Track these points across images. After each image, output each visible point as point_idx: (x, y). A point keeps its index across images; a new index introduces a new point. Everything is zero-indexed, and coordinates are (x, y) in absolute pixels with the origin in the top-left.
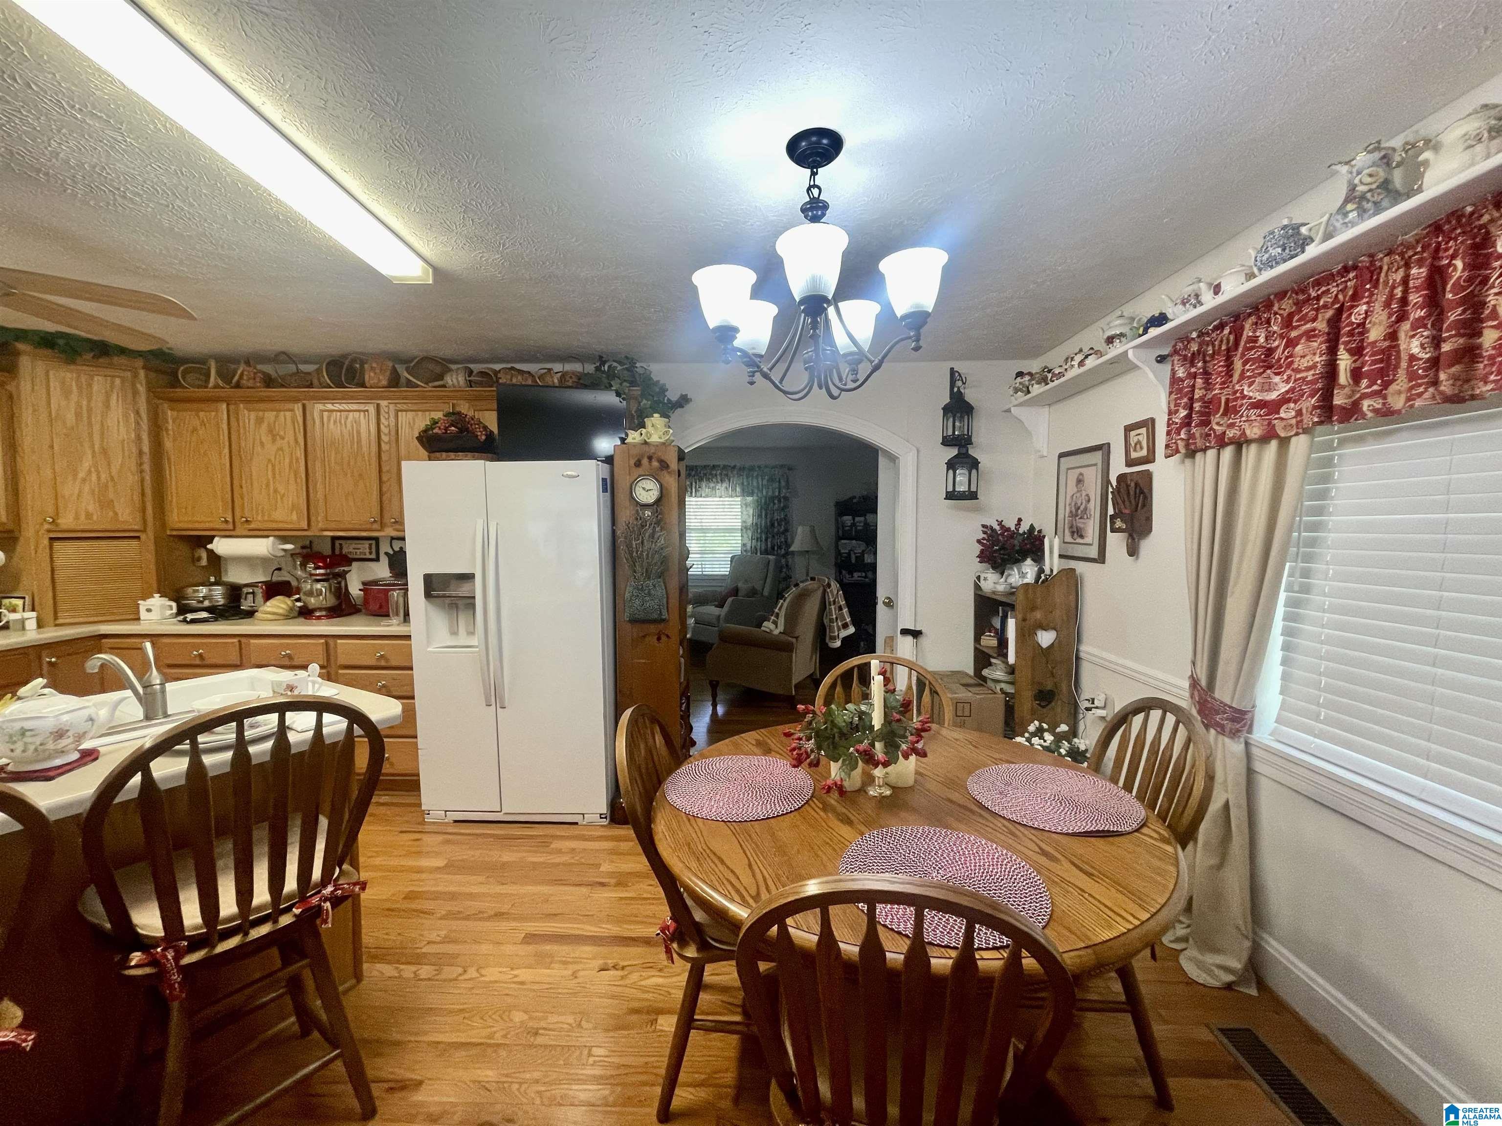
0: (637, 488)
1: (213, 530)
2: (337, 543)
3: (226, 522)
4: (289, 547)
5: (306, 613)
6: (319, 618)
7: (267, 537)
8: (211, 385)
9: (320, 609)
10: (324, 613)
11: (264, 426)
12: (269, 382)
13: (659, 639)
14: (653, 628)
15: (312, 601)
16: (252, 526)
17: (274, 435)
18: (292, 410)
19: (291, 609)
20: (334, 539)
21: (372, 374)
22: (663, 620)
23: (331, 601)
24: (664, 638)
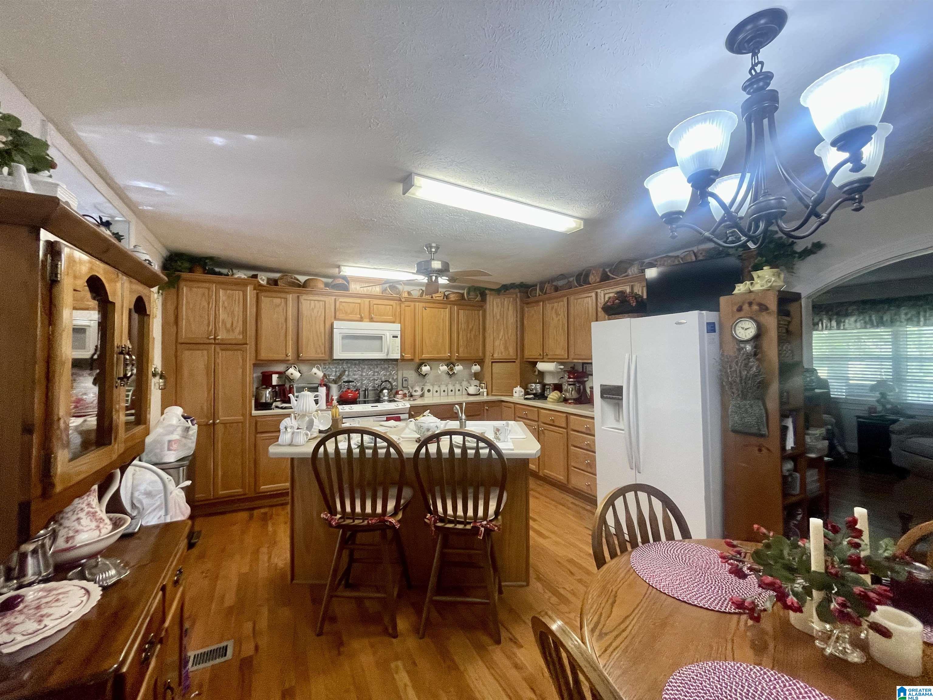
0: (737, 328)
1: (537, 359)
2: (585, 365)
3: (540, 355)
4: (562, 367)
5: (565, 400)
6: (570, 403)
7: (554, 362)
8: (537, 295)
9: (571, 399)
10: (572, 401)
11: (554, 310)
12: (557, 289)
13: (760, 450)
14: (753, 440)
15: (568, 395)
16: (549, 357)
17: (557, 314)
18: (563, 301)
19: (560, 398)
20: (583, 364)
21: (593, 277)
22: (762, 436)
23: (575, 395)
24: (764, 451)
